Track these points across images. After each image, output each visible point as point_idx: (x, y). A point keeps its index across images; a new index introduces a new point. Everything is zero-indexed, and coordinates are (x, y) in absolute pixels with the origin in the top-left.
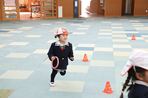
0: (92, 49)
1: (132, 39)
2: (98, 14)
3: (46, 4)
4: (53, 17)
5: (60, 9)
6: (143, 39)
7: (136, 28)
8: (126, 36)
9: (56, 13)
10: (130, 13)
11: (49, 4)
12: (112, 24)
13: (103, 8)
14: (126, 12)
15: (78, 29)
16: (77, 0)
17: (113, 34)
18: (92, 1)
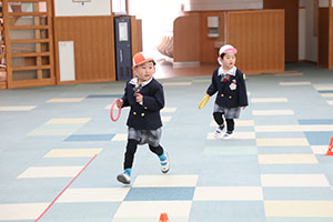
0: (185, 193)
1: (330, 153)
2: (202, 63)
3: (12, 36)
4: (41, 80)
5: (66, 51)
8: (304, 142)
9: (50, 67)
10: (315, 59)
11: (27, 36)
12: (253, 100)
14: (302, 56)
16: (128, 19)
17: (259, 135)
18: (178, 22)
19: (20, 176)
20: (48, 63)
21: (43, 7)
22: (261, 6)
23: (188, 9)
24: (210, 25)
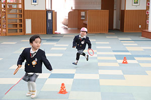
0: (71, 76)
1: (123, 63)
3: (8, 16)
4: (19, 33)
5: (28, 23)
6: (137, 62)
7: (128, 49)
8: (115, 58)
9: (22, 28)
10: (119, 29)
11: (14, 16)
12: (97, 43)
13: (84, 22)
14: (114, 27)
15: (52, 49)
16: (52, 11)
17: (98, 55)
18: (70, 13)
19: (11, 68)
20: (22, 27)
21: (20, 6)
22: (100, 8)
23: (74, 8)
24: (82, 15)
